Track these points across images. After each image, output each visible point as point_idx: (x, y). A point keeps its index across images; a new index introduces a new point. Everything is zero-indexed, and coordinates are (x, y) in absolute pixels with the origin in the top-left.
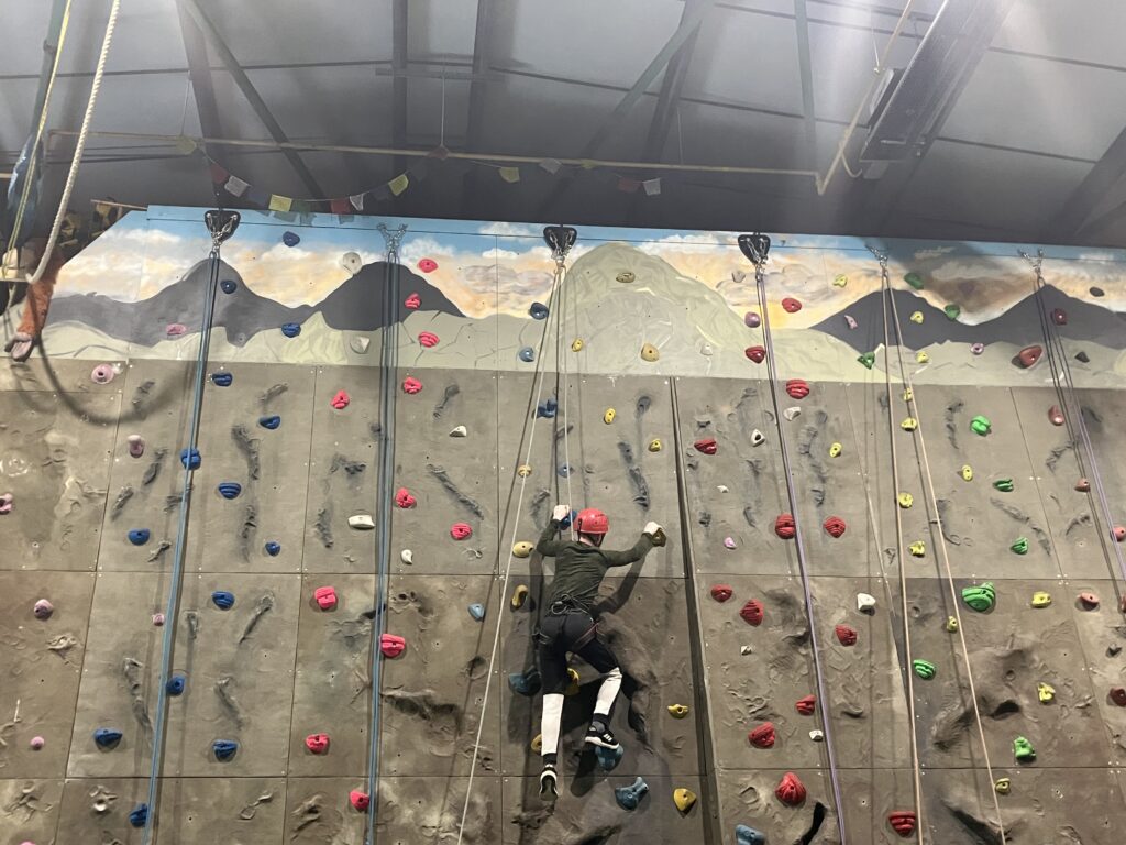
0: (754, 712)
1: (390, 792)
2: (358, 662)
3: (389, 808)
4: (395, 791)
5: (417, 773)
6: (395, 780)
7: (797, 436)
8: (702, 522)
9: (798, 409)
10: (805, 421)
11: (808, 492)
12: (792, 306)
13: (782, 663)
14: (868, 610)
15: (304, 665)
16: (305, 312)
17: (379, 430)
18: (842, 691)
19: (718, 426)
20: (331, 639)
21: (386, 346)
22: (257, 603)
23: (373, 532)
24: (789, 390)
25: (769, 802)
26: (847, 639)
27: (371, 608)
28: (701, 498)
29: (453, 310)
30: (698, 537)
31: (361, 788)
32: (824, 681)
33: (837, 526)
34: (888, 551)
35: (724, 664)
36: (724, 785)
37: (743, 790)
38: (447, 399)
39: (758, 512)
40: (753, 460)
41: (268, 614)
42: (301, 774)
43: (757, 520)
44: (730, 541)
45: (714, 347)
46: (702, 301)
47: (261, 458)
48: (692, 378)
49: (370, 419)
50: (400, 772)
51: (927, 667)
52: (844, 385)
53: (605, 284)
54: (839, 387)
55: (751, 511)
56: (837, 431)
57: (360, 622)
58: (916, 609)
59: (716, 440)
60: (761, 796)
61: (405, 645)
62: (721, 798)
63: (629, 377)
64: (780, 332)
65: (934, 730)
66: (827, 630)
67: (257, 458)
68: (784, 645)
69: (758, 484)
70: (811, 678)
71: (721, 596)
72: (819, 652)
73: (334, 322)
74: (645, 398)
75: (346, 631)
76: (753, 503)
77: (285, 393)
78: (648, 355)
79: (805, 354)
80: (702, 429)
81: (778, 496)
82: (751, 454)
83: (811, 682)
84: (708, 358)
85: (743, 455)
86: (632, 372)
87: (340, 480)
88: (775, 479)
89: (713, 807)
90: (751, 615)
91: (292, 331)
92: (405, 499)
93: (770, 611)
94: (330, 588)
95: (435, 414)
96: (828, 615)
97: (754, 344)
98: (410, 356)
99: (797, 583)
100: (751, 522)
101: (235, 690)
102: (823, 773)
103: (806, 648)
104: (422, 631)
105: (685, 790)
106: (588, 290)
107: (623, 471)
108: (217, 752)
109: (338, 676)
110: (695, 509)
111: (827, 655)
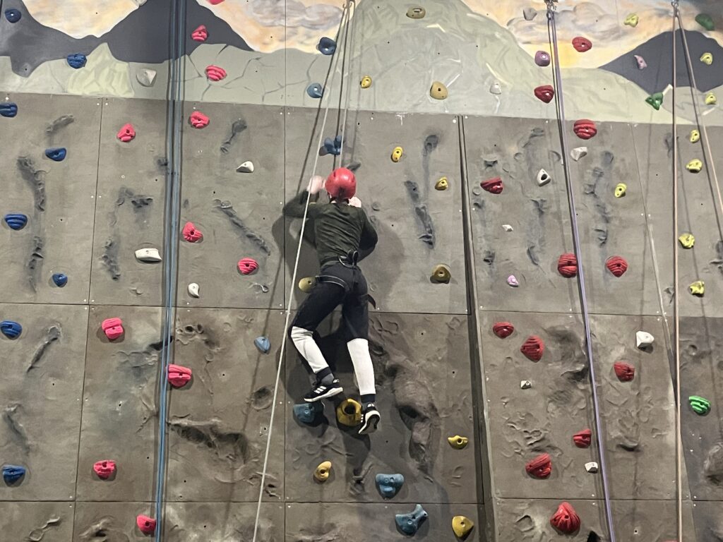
0: (531, 444)
1: (176, 517)
2: (145, 391)
3: (174, 532)
4: (180, 516)
5: (203, 499)
6: (181, 505)
7: (582, 176)
8: (486, 260)
9: (584, 149)
10: (591, 160)
11: (592, 232)
12: (582, 45)
13: (561, 398)
14: (645, 348)
15: (92, 395)
16: (90, 43)
17: (166, 164)
18: (618, 425)
19: (504, 164)
20: (117, 369)
21: (173, 80)
22: (44, 333)
23: (160, 265)
24: (576, 131)
25: (544, 530)
26: (625, 375)
27: (158, 340)
28: (485, 236)
29: (242, 45)
30: (481, 274)
31: (147, 512)
32: (601, 415)
33: (619, 265)
34: (668, 291)
35: (504, 398)
36: (500, 513)
37: (519, 518)
38: (234, 135)
39: (542, 251)
40: (538, 200)
41: (54, 344)
42: (88, 499)
43: (540, 260)
44: (513, 279)
45: (503, 86)
46: (493, 38)
47: (47, 191)
48: (481, 117)
49: (156, 153)
50: (186, 498)
51: (702, 403)
52: (631, 125)
53: (395, 19)
54: (625, 128)
55: (535, 250)
56: (622, 171)
57: (148, 353)
58: (694, 347)
59: (502, 179)
60: (537, 524)
61: (192, 376)
62: (497, 526)
63: (417, 115)
64: (569, 71)
65: (707, 464)
66: (605, 365)
67: (43, 190)
68: (563, 380)
69: (542, 224)
70: (589, 412)
71: (503, 332)
72: (597, 387)
73: (119, 55)
74: (434, 136)
75: (133, 361)
76: (537, 242)
77: (71, 126)
78: (437, 93)
79: (595, 95)
80: (489, 169)
81: (563, 236)
82: (537, 194)
83: (588, 416)
84: (497, 97)
85: (529, 195)
86: (421, 110)
87: (127, 214)
88: (559, 218)
89: (490, 533)
90: (532, 351)
91: (78, 62)
92: (192, 233)
93: (551, 347)
94: (117, 320)
95: (223, 149)
96: (607, 353)
97: (544, 83)
98: (196, 90)
99: (578, 321)
100: (534, 261)
101: (23, 418)
102: (598, 503)
103: (585, 383)
104: (208, 362)
105: (462, 518)
106: (378, 26)
107: (408, 209)
108: (5, 476)
109: (125, 405)
110: (480, 246)
111: (604, 390)
